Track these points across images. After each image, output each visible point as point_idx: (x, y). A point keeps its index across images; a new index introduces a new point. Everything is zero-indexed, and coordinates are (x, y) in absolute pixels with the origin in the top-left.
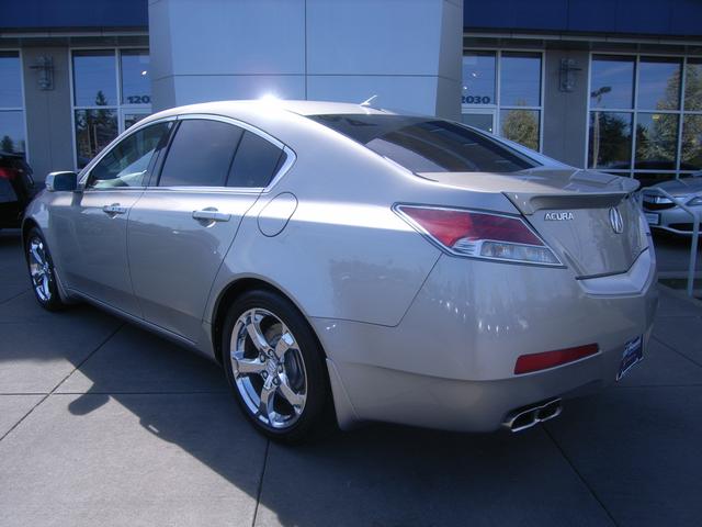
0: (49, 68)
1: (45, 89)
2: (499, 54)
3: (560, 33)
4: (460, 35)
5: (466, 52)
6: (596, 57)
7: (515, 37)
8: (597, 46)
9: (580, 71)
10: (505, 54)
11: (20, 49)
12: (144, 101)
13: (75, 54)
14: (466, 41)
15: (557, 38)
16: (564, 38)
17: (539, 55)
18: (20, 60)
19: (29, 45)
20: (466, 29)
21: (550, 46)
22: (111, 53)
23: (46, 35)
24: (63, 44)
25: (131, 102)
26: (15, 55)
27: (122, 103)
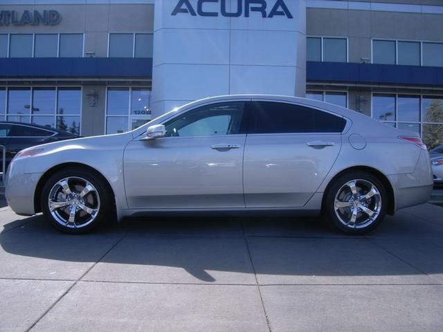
0: (95, 95)
1: (93, 106)
2: (325, 93)
3: (355, 83)
4: (305, 84)
5: (307, 92)
6: (374, 95)
7: (332, 84)
8: (375, 89)
9: (367, 102)
10: (327, 93)
11: (82, 86)
13: (109, 89)
14: (308, 87)
15: (354, 85)
16: (357, 85)
17: (345, 94)
18: (81, 92)
19: (85, 84)
20: (307, 81)
21: (351, 89)
22: (127, 89)
23: (98, 80)
24: (103, 84)
25: (136, 114)
26: (79, 89)
27: (131, 114)
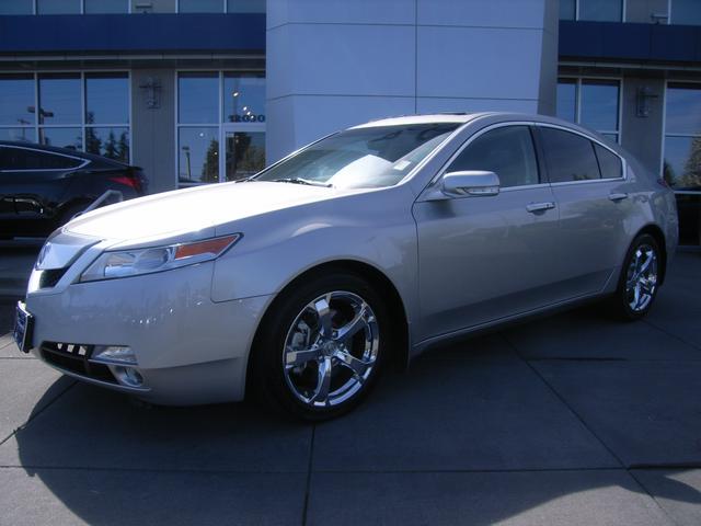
0: (157, 88)
1: (153, 107)
2: (580, 82)
3: (641, 62)
4: (555, 63)
6: (671, 86)
7: (598, 65)
8: (673, 74)
9: (658, 97)
10: (585, 82)
11: (129, 70)
12: (244, 121)
13: (181, 75)
15: (638, 67)
16: (645, 67)
17: (617, 83)
18: (128, 82)
19: (137, 66)
21: (628, 74)
22: (215, 75)
23: (161, 57)
24: (170, 65)
25: (232, 121)
26: (125, 75)
27: (224, 121)
